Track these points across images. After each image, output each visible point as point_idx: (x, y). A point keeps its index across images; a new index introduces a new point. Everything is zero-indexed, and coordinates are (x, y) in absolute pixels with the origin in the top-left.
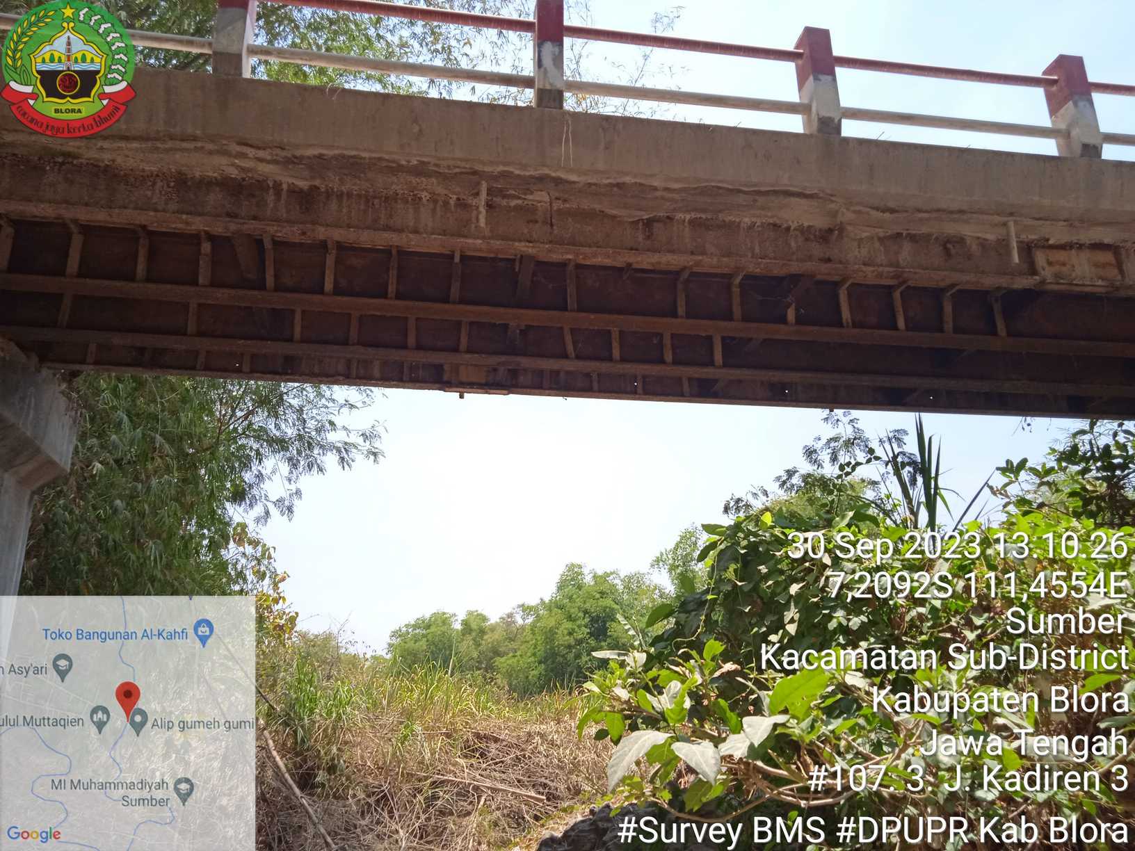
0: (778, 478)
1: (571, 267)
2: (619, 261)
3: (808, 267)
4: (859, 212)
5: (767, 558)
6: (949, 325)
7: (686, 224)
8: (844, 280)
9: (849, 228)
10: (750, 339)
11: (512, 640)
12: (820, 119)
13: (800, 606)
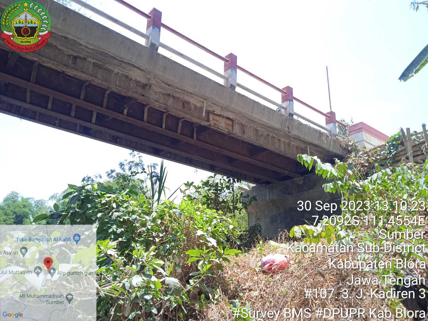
0: (107, 172)
1: (36, 64)
2: (60, 68)
3: (135, 95)
4: (158, 82)
5: (92, 201)
6: (179, 131)
7: (91, 63)
8: (148, 105)
9: (153, 86)
10: (108, 116)
12: (151, 43)
13: (100, 222)
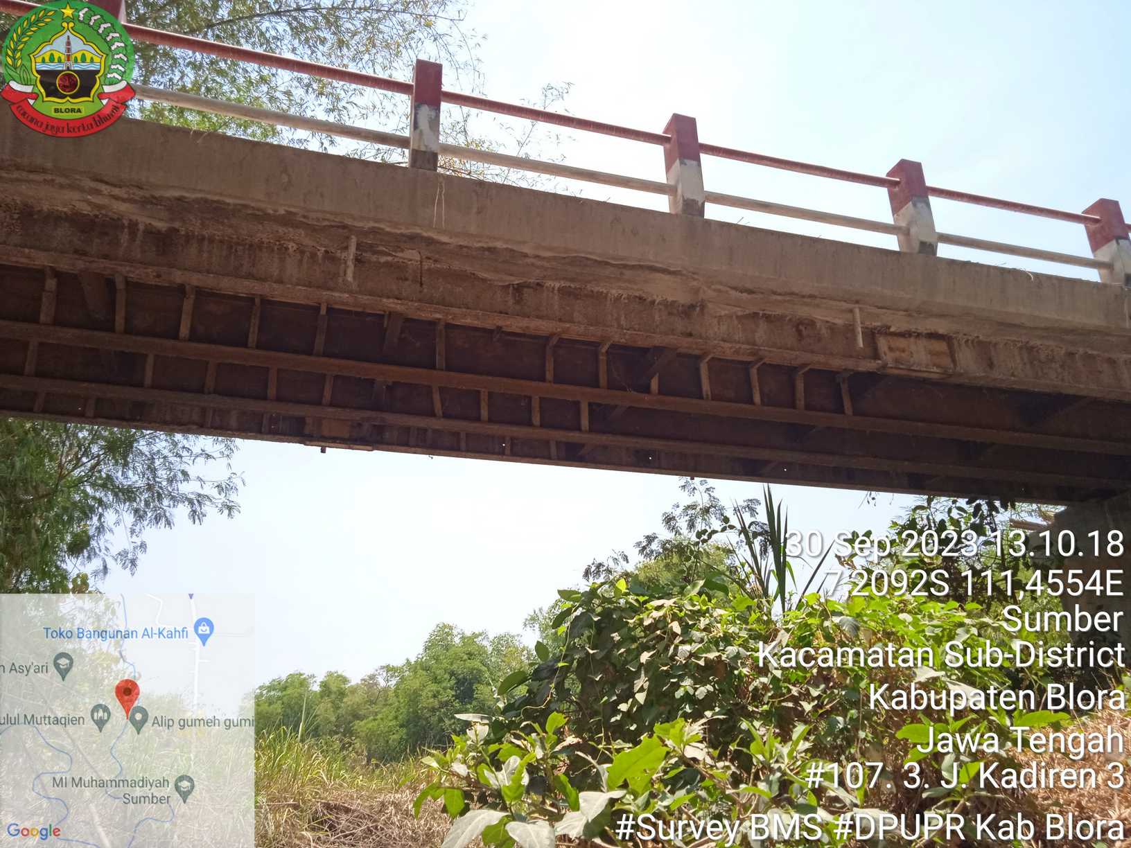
0: (639, 544)
1: (441, 327)
2: (491, 322)
3: (670, 340)
4: (719, 291)
5: (620, 625)
6: (801, 402)
7: (556, 292)
8: (705, 354)
9: (710, 305)
10: (616, 406)
11: (372, 703)
12: (684, 201)
13: (650, 673)
